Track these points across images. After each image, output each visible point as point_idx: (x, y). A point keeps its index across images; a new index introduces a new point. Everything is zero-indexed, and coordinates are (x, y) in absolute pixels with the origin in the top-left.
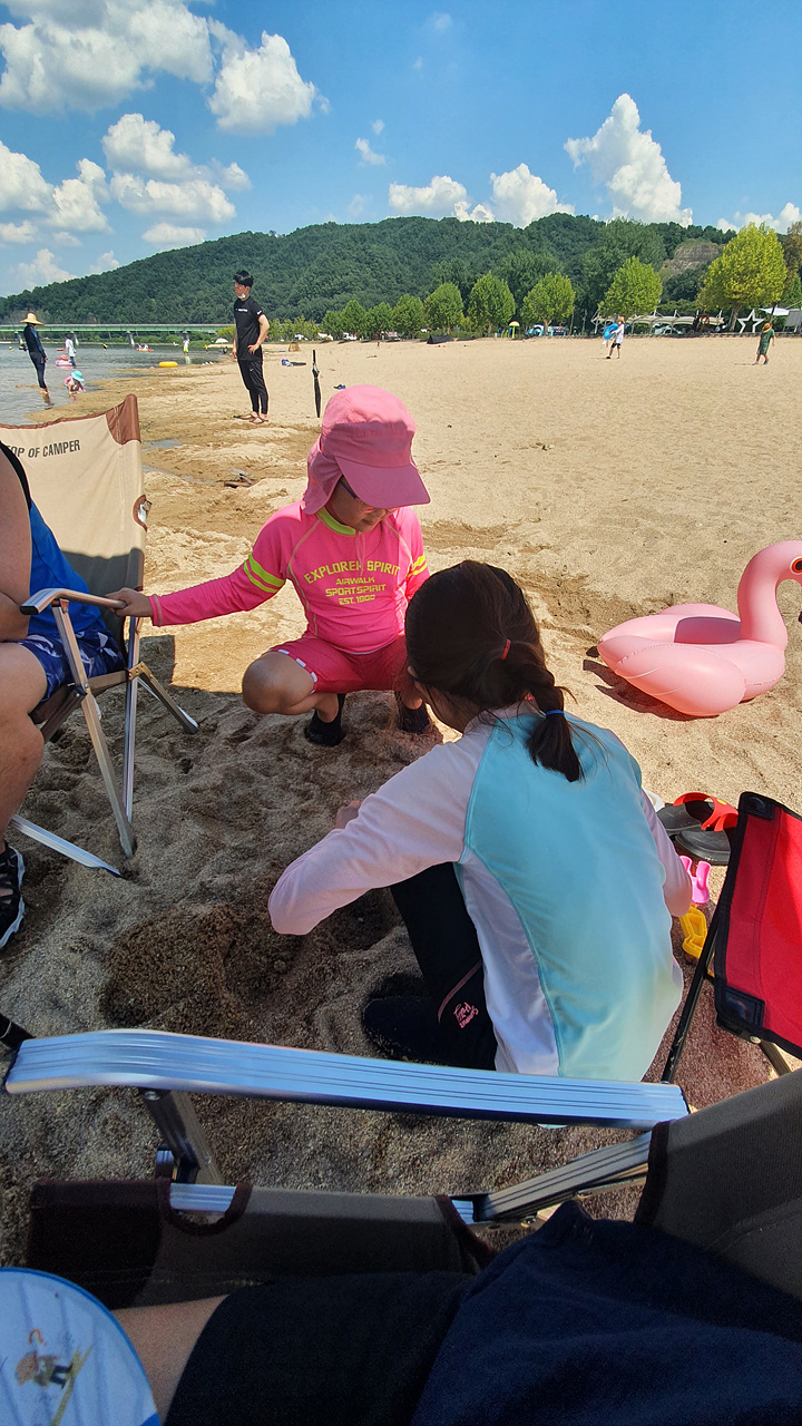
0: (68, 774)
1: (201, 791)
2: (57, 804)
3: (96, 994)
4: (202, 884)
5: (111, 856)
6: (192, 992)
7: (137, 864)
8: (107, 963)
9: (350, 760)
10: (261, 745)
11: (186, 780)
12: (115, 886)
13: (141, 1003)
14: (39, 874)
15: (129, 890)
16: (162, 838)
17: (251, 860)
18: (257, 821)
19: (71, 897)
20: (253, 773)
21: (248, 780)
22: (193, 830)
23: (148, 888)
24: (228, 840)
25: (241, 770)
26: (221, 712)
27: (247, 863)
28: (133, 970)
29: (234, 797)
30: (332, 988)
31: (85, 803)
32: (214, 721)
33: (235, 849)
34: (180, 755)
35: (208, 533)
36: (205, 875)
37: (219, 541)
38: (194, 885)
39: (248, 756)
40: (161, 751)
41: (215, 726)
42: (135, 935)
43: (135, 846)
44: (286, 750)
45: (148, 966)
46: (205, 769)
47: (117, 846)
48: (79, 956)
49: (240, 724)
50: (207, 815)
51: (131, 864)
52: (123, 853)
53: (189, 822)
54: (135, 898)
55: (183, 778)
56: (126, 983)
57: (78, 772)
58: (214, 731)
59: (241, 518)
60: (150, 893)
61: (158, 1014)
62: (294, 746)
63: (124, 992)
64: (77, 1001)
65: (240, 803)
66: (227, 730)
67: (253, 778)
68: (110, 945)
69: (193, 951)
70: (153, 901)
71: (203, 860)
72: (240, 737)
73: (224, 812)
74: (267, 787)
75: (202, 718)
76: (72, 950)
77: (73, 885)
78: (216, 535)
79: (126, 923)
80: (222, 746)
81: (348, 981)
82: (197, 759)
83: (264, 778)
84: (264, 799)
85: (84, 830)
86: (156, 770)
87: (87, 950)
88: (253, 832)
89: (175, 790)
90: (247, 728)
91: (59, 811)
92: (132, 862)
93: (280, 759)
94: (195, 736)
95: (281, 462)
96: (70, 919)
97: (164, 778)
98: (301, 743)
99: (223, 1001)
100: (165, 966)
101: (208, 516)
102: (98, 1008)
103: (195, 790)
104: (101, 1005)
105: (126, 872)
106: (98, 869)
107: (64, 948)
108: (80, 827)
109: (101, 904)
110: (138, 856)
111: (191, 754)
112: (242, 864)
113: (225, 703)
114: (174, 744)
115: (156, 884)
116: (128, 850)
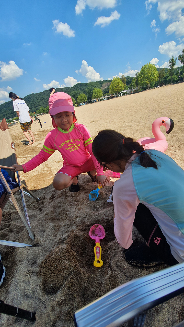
0: (6, 224)
1: (48, 214)
2: (6, 233)
3: (40, 287)
4: (60, 239)
5: (28, 241)
6: (70, 273)
7: (37, 241)
8: (40, 275)
9: (84, 193)
10: (59, 197)
11: (42, 213)
12: (33, 250)
13: (55, 284)
14: (6, 256)
15: (37, 249)
16: (42, 231)
17: (71, 227)
18: (67, 216)
19: (19, 259)
20: (60, 205)
21: (60, 207)
22: (51, 225)
23: (43, 247)
24: (61, 224)
25: (57, 205)
26: (44, 194)
27: (70, 228)
28: (49, 274)
29: (58, 213)
30: (111, 255)
31: (14, 230)
32: (44, 196)
33: (65, 226)
34: (38, 208)
35: (25, 156)
36: (59, 236)
37: (28, 157)
38: (57, 240)
39: (57, 201)
40: (32, 208)
41: (45, 197)
42: (46, 262)
43: (34, 236)
44: (67, 196)
45: (53, 271)
46: (47, 208)
47: (29, 238)
48: (29, 277)
49: (51, 194)
50: (53, 220)
51: (35, 242)
52: (31, 239)
53: (48, 223)
54: (40, 251)
55: (41, 213)
56: (48, 279)
57: (9, 222)
58: (44, 198)
59: (32, 151)
60: (44, 248)
61: (62, 285)
62: (68, 194)
63: (48, 283)
64: (34, 292)
65: (60, 214)
66: (48, 197)
67: (61, 206)
68: (38, 269)
69: (66, 260)
70: (46, 250)
71: (56, 232)
72: (53, 197)
73: (57, 217)
74: (66, 207)
75: (40, 197)
76: (26, 275)
77: (19, 255)
78: (27, 156)
79: (40, 260)
80: (49, 201)
81: (115, 251)
82: (43, 207)
83: (64, 205)
84: (66, 210)
85: (17, 237)
86: (32, 213)
87: (31, 273)
88: (68, 219)
89: (40, 216)
90: (53, 195)
91: (7, 235)
92: (35, 241)
93: (66, 199)
94: (40, 201)
95: (37, 139)
96: (21, 266)
97: (36, 215)
98: (70, 193)
99: (82, 272)
100: (59, 268)
101: (24, 153)
102: (42, 292)
103: (47, 214)
104: (43, 290)
105: (34, 245)
106: (25, 247)
107: (23, 276)
108: (15, 237)
109: (30, 257)
110: (36, 239)
111: (41, 206)
112: (68, 229)
113: (44, 191)
114: (35, 205)
115: (45, 245)
116: (33, 238)
